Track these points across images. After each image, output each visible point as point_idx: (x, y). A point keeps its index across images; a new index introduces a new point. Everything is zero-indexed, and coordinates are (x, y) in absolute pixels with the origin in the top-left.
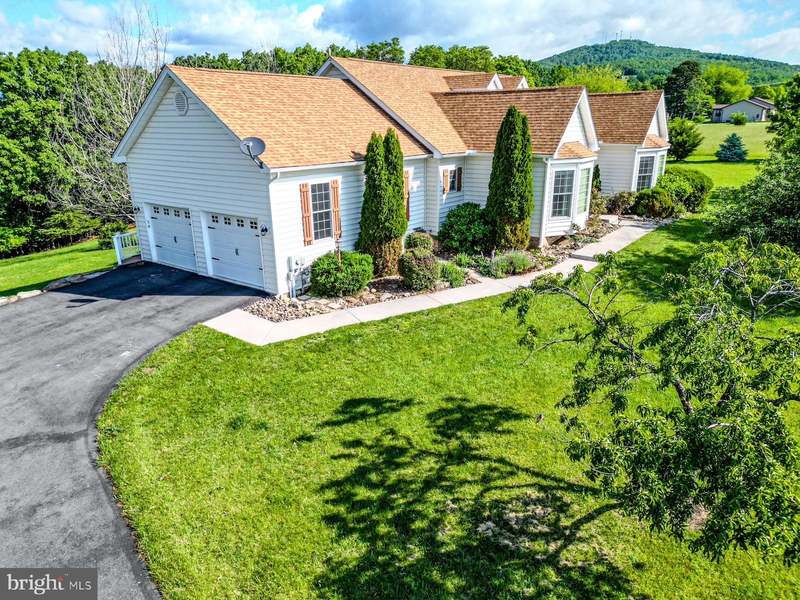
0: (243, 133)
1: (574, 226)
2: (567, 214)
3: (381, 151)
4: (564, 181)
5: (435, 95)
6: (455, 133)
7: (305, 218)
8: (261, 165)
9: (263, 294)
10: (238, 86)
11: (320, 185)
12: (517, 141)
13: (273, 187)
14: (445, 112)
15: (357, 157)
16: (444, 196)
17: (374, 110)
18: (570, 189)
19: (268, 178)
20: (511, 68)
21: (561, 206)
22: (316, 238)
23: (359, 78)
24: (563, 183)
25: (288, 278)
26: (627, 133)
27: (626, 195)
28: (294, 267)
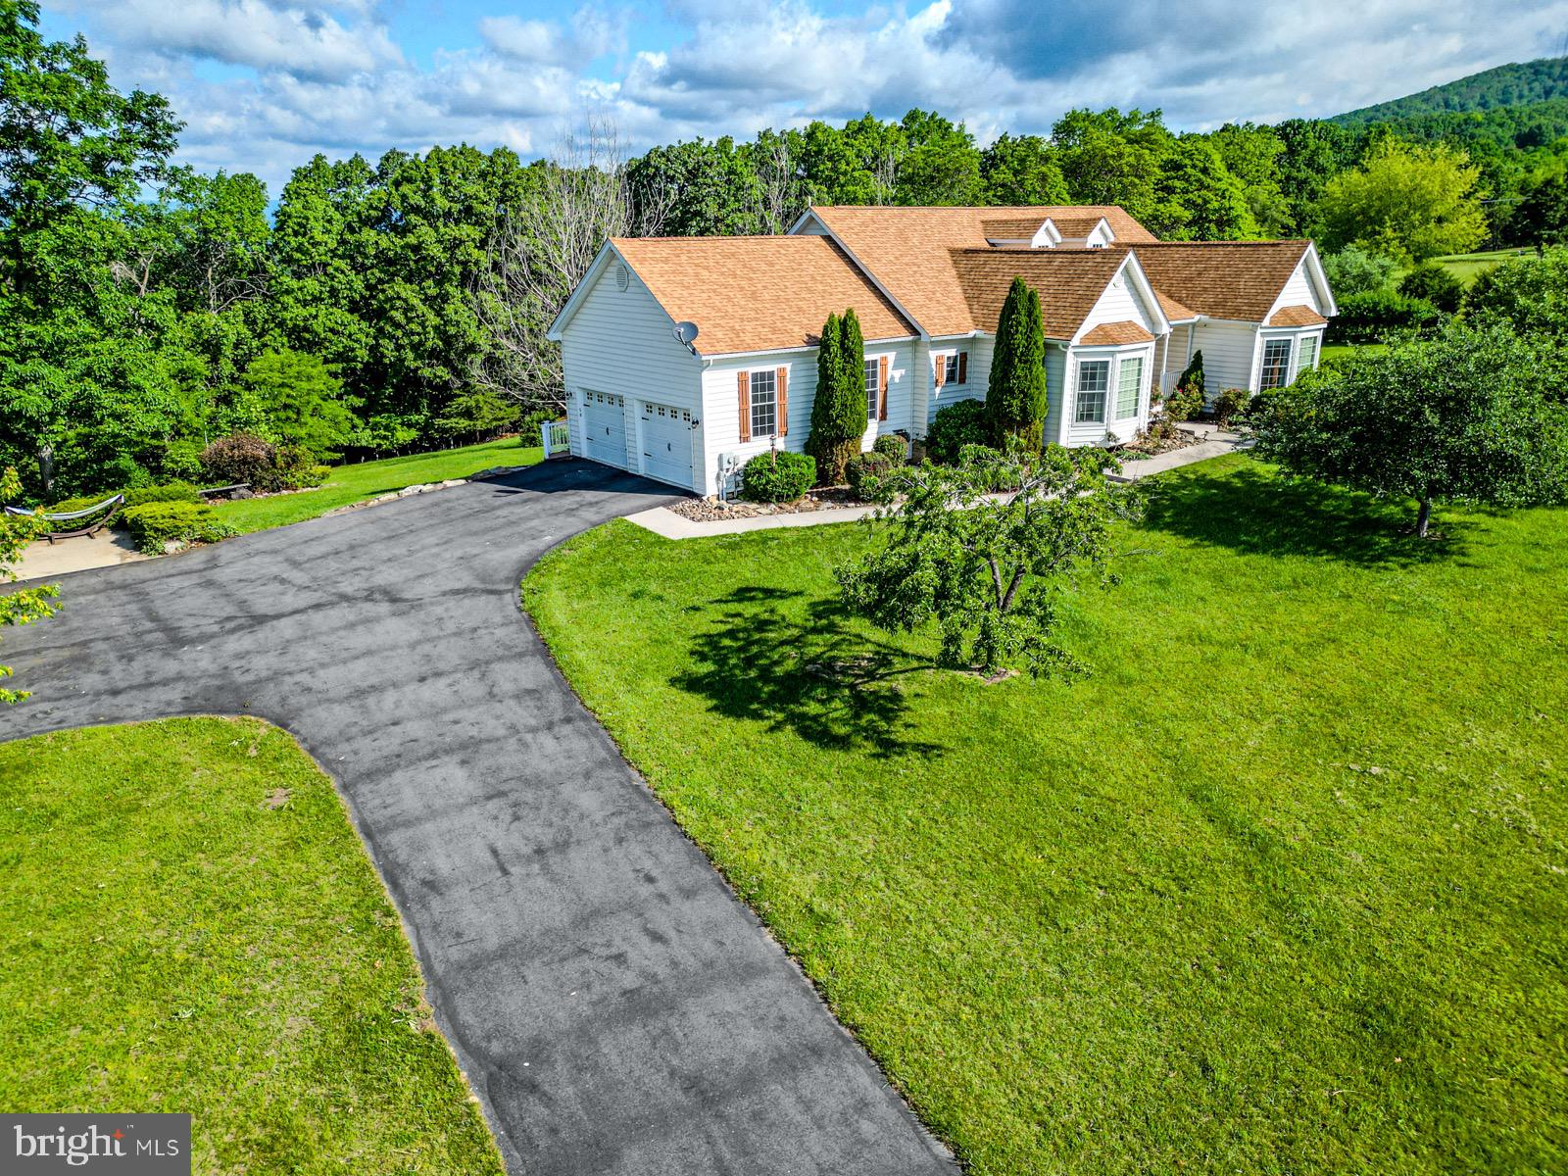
0: (680, 316)
1: (1110, 436)
2: (1101, 419)
3: (836, 335)
4: (1094, 376)
5: (953, 252)
6: (964, 306)
7: (743, 411)
8: (694, 352)
9: (691, 495)
10: (684, 258)
11: (763, 374)
12: (1019, 323)
13: (706, 375)
14: (960, 276)
15: (811, 341)
16: (938, 390)
17: (854, 277)
18: (1104, 386)
19: (704, 366)
20: (1194, 166)
21: (1091, 409)
22: (756, 433)
23: (842, 236)
24: (1093, 376)
25: (718, 478)
26: (1246, 304)
27: (1231, 396)
28: (726, 466)
